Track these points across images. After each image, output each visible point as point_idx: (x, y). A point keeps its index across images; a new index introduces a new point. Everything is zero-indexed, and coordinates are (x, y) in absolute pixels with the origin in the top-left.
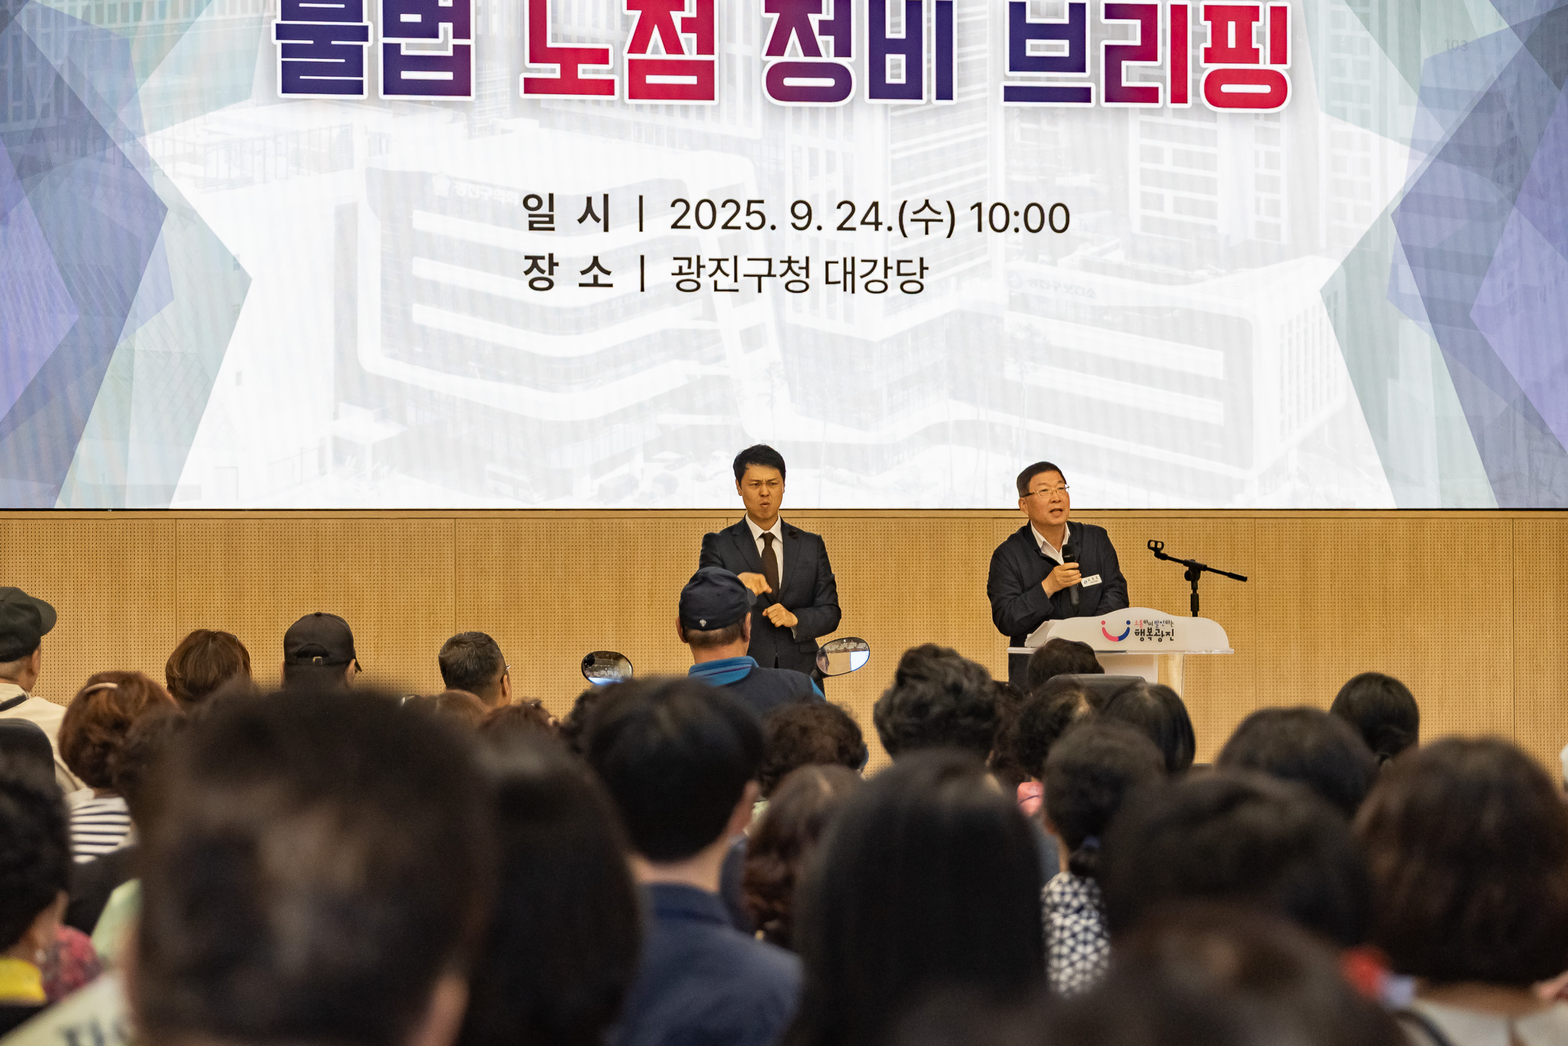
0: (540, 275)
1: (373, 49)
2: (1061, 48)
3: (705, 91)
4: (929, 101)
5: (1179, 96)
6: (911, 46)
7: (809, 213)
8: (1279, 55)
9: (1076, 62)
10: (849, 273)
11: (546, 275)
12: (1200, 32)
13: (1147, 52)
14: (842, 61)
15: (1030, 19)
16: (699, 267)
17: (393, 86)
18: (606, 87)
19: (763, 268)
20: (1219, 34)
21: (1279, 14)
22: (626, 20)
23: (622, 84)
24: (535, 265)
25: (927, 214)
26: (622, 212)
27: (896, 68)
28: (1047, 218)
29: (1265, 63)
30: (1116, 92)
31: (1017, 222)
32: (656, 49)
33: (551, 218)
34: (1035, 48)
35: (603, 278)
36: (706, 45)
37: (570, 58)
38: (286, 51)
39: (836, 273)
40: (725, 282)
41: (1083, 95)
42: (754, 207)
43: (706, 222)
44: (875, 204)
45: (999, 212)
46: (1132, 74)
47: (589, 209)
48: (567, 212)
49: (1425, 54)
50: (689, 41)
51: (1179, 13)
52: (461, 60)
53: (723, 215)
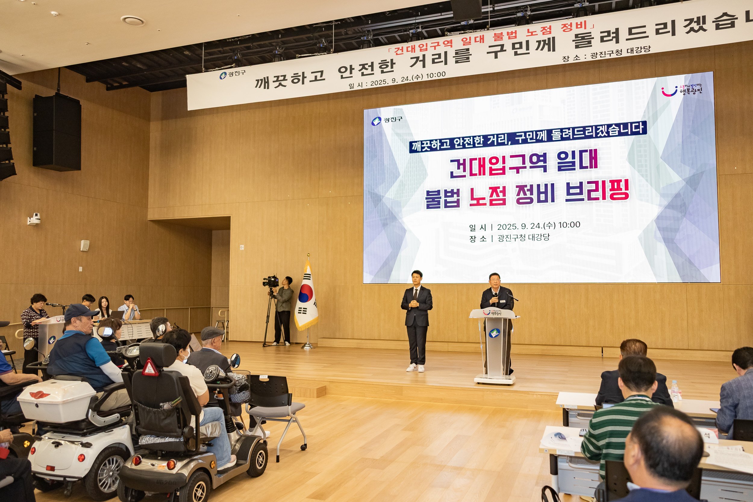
0: (473, 240)
1: (442, 200)
2: (578, 191)
3: (504, 204)
4: (550, 203)
5: (604, 198)
6: (546, 193)
7: (525, 226)
8: (627, 188)
9: (581, 193)
10: (533, 237)
11: (474, 240)
12: (608, 186)
13: (597, 190)
14: (531, 196)
15: (571, 186)
16: (503, 237)
17: (446, 206)
18: (485, 204)
19: (516, 237)
20: (613, 186)
21: (627, 181)
22: (489, 191)
23: (488, 203)
24: (472, 238)
25: (549, 225)
26: (488, 227)
27: (543, 197)
28: (575, 224)
29: (624, 191)
30: (590, 198)
31: (569, 225)
32: (495, 197)
33: (475, 229)
34: (572, 191)
35: (485, 240)
36: (504, 195)
37: (478, 199)
38: (427, 202)
39: (531, 237)
40: (508, 240)
41: (583, 200)
42: (514, 225)
43: (504, 228)
44: (539, 224)
45: (565, 224)
46: (593, 195)
47: (482, 227)
48: (478, 228)
49: (661, 186)
50: (501, 195)
51: (604, 182)
52: (458, 201)
53: (508, 227)
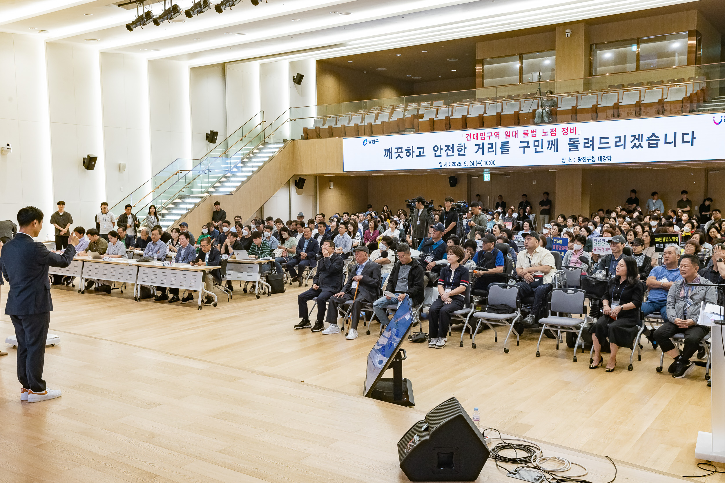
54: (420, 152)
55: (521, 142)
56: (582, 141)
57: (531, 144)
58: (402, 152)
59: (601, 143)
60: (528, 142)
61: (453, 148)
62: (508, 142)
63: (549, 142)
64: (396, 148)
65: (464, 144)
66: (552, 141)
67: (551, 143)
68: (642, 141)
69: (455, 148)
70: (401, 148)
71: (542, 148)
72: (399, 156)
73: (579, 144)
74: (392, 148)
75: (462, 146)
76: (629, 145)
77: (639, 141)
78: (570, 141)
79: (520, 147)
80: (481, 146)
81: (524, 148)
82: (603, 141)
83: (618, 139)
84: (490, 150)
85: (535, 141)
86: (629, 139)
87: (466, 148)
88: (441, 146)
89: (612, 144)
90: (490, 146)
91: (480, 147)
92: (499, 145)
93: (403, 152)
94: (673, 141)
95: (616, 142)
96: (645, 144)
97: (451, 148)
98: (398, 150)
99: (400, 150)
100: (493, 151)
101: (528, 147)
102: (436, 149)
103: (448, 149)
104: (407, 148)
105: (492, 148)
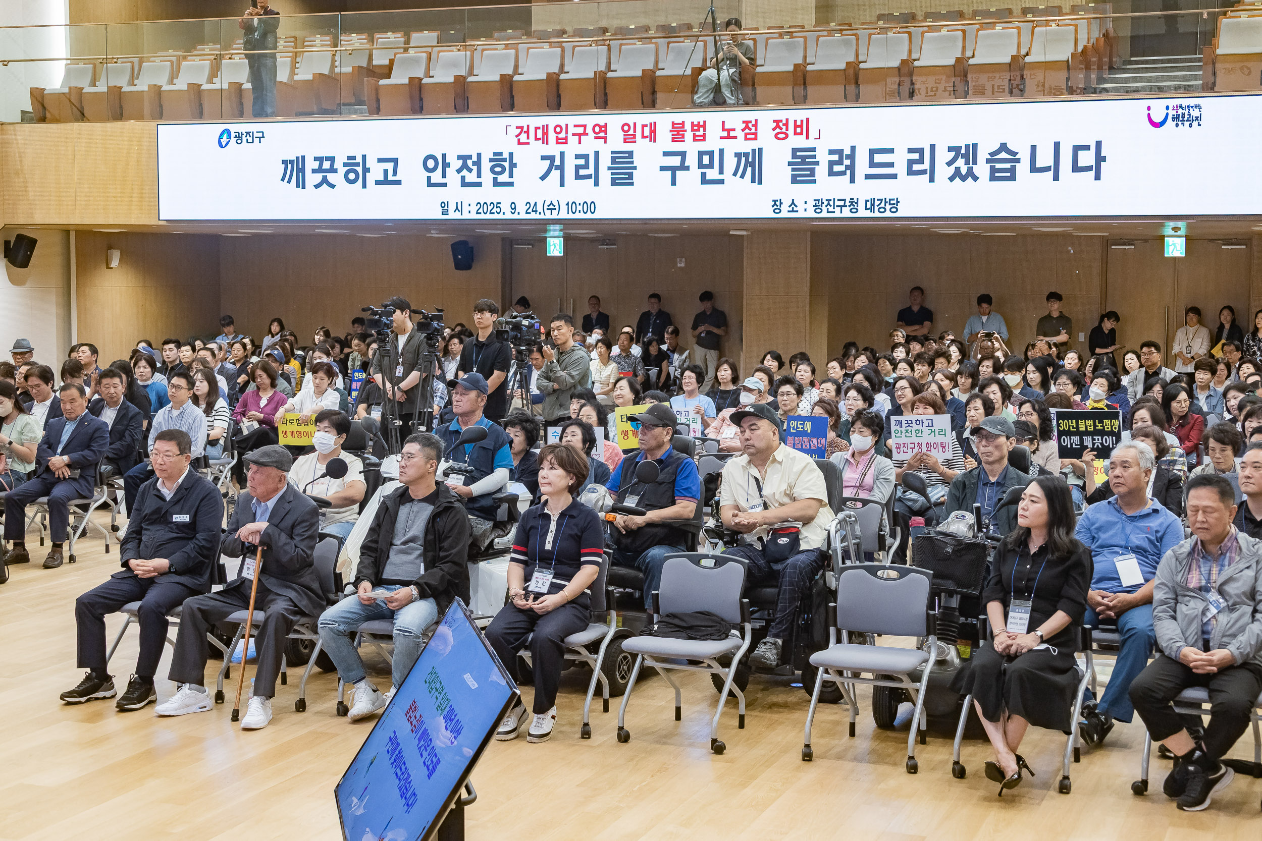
54: (386, 172)
55: (666, 154)
56: (823, 158)
57: (692, 160)
58: (333, 170)
59: (872, 164)
60: (683, 154)
61: (478, 163)
62: (630, 154)
63: (738, 155)
64: (316, 159)
65: (511, 154)
66: (746, 155)
67: (743, 159)
68: (975, 162)
69: (486, 165)
70: (332, 159)
71: (721, 172)
72: (325, 178)
73: (817, 163)
74: (303, 157)
75: (505, 160)
76: (943, 171)
77: (967, 163)
78: (794, 156)
79: (663, 169)
80: (557, 162)
81: (673, 170)
82: (878, 158)
83: (916, 156)
84: (582, 172)
85: (701, 154)
86: (943, 156)
87: (515, 165)
88: (444, 156)
89: (900, 168)
90: (582, 162)
91: (555, 165)
92: (605, 161)
93: (336, 171)
94: (1051, 163)
95: (911, 163)
96: (982, 169)
97: (474, 163)
98: (321, 165)
99: (326, 165)
100: (589, 177)
101: (684, 167)
102: (431, 163)
103: (465, 166)
104: (349, 158)
105: (586, 166)
